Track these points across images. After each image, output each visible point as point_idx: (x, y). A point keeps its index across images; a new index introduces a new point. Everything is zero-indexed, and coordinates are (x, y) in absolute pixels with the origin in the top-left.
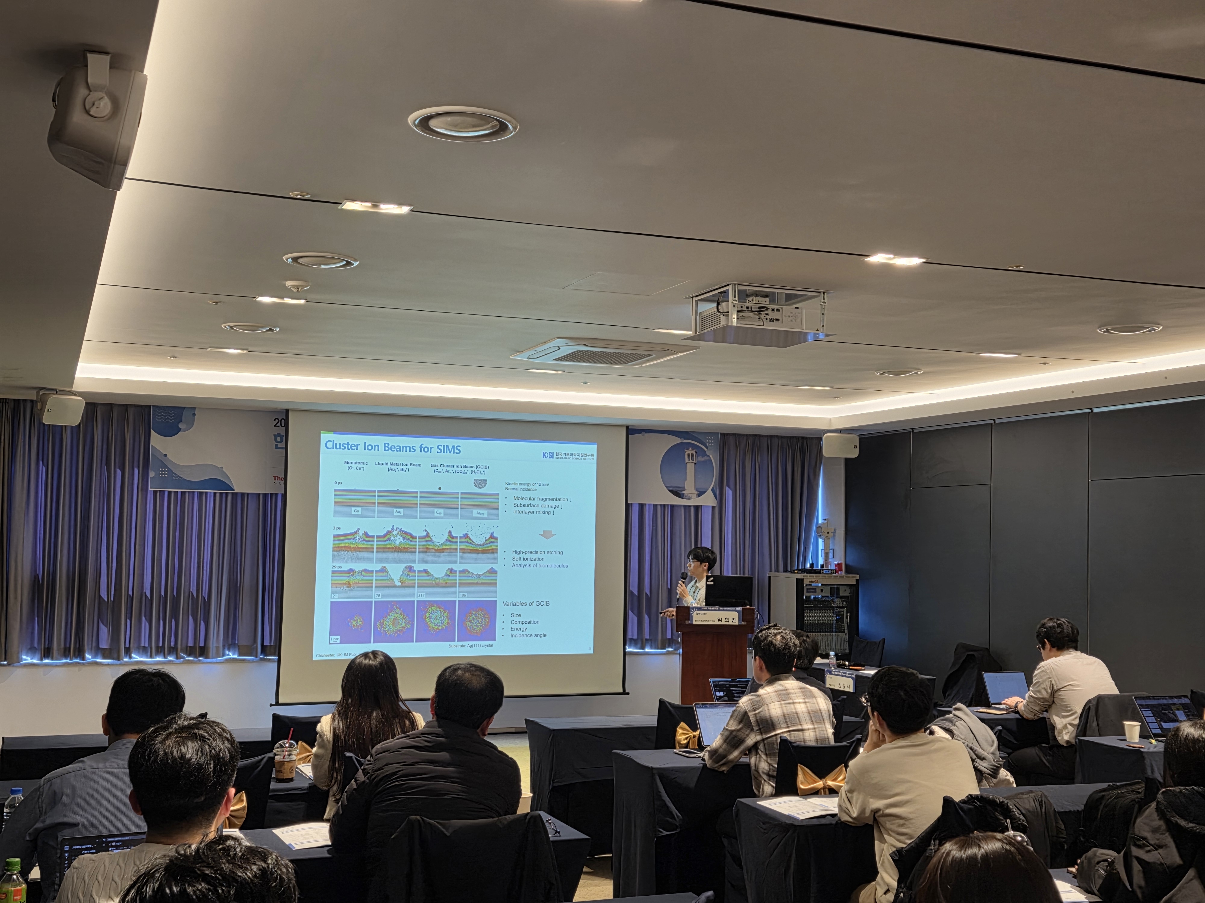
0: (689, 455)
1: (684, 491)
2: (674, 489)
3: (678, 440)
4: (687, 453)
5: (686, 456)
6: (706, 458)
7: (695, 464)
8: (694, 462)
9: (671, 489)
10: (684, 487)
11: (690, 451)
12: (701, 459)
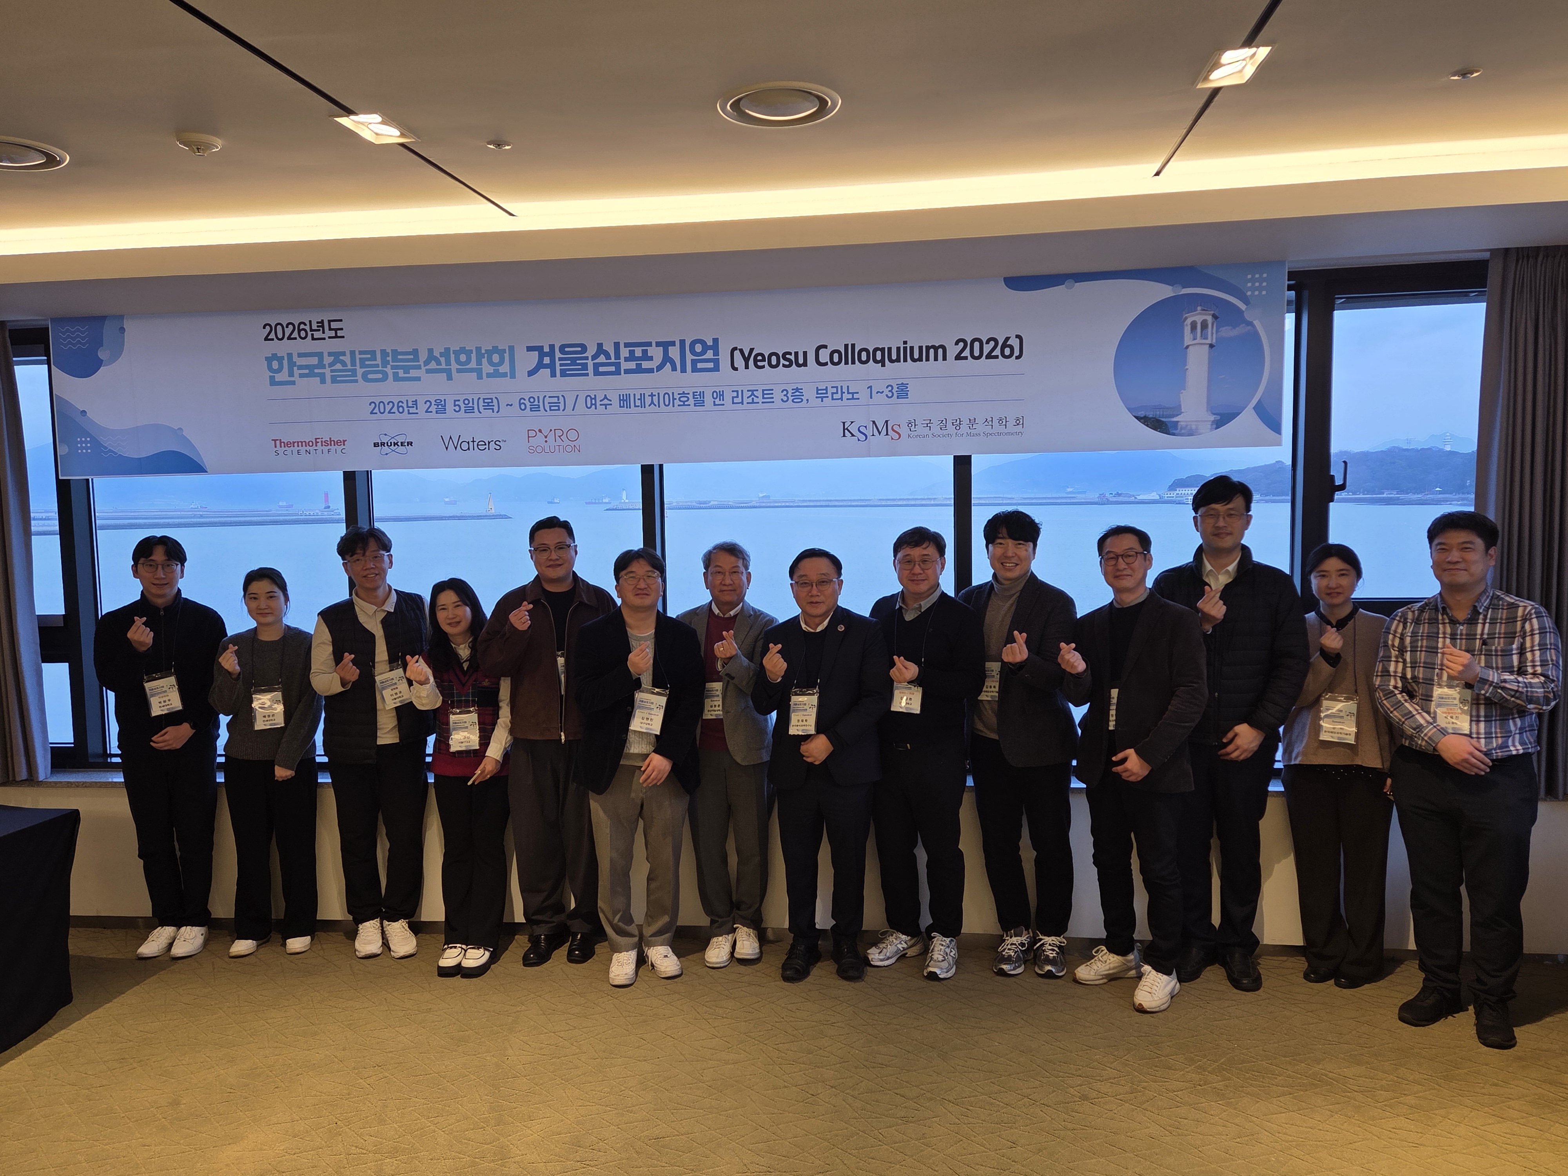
0: (1194, 326)
1: (1177, 415)
2: (1150, 415)
3: (1162, 291)
4: (1189, 321)
5: (1187, 329)
6: (1241, 330)
7: (1211, 346)
8: (1209, 341)
9: (1141, 414)
10: (1180, 406)
11: (1198, 318)
12: (1228, 332)
